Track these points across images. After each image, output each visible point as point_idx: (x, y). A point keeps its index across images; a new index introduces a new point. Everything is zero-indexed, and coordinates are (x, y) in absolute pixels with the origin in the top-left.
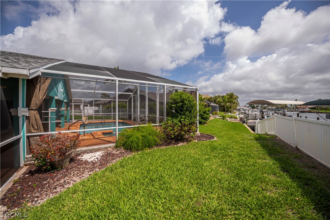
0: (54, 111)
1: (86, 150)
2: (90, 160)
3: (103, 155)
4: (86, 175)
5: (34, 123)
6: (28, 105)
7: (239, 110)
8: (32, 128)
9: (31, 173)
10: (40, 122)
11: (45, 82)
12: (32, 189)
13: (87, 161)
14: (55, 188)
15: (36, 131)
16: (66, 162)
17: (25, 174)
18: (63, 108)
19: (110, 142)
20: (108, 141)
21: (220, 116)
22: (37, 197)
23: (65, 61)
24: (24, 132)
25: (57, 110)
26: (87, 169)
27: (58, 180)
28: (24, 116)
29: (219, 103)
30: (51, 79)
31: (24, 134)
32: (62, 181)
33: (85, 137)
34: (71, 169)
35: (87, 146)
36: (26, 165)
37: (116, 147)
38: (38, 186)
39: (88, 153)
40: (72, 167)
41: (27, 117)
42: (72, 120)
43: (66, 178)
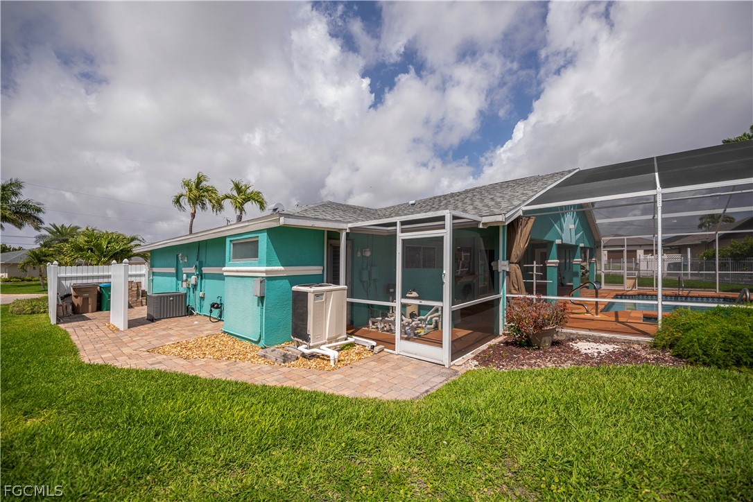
0: (554, 265)
1: (586, 335)
2: (583, 351)
3: (614, 352)
4: (568, 366)
5: (515, 281)
6: (509, 258)
8: (512, 288)
9: (507, 343)
10: (522, 281)
11: (527, 223)
12: (501, 358)
13: (579, 352)
14: (523, 365)
15: (516, 292)
16: (545, 342)
17: (500, 342)
18: (577, 260)
19: (644, 334)
20: (641, 331)
22: (503, 365)
23: (578, 170)
24: (504, 291)
25: (559, 264)
26: (573, 360)
27: (528, 359)
28: (504, 271)
30: (534, 218)
31: (504, 294)
32: (533, 361)
33: (598, 316)
34: (550, 352)
35: (590, 330)
36: (504, 334)
37: (655, 346)
38: (507, 357)
39: (589, 342)
40: (552, 352)
41: (507, 272)
42: (601, 285)
43: (538, 360)
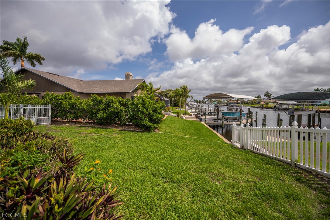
7: (188, 105)
21: (173, 113)
29: (170, 98)
